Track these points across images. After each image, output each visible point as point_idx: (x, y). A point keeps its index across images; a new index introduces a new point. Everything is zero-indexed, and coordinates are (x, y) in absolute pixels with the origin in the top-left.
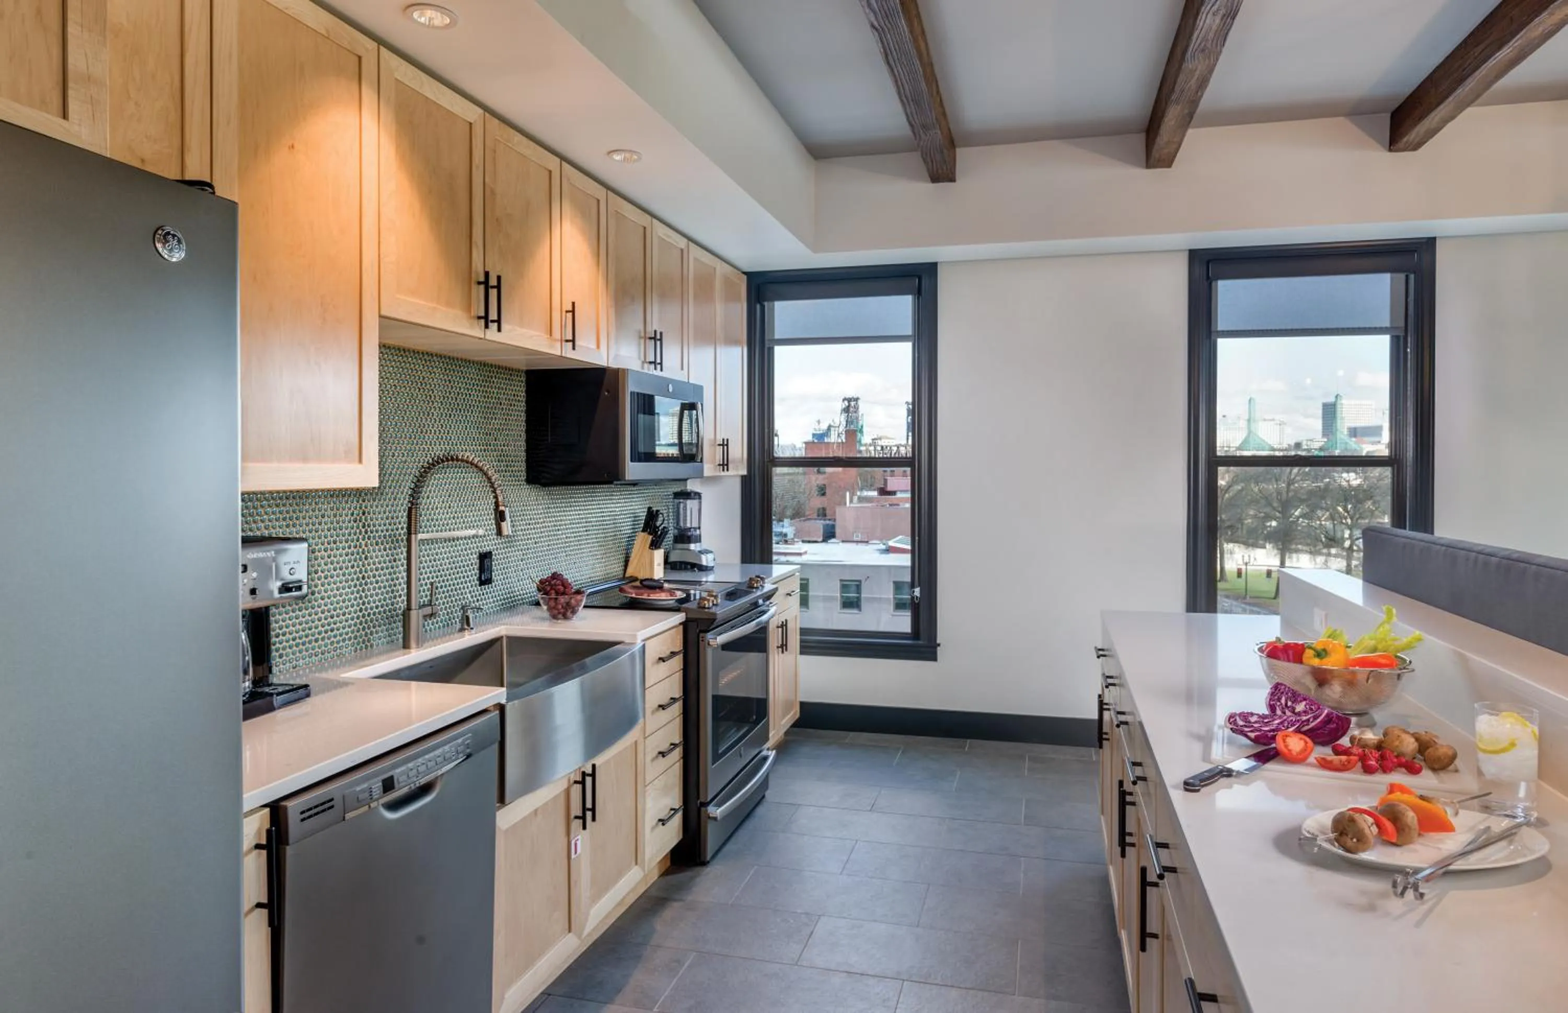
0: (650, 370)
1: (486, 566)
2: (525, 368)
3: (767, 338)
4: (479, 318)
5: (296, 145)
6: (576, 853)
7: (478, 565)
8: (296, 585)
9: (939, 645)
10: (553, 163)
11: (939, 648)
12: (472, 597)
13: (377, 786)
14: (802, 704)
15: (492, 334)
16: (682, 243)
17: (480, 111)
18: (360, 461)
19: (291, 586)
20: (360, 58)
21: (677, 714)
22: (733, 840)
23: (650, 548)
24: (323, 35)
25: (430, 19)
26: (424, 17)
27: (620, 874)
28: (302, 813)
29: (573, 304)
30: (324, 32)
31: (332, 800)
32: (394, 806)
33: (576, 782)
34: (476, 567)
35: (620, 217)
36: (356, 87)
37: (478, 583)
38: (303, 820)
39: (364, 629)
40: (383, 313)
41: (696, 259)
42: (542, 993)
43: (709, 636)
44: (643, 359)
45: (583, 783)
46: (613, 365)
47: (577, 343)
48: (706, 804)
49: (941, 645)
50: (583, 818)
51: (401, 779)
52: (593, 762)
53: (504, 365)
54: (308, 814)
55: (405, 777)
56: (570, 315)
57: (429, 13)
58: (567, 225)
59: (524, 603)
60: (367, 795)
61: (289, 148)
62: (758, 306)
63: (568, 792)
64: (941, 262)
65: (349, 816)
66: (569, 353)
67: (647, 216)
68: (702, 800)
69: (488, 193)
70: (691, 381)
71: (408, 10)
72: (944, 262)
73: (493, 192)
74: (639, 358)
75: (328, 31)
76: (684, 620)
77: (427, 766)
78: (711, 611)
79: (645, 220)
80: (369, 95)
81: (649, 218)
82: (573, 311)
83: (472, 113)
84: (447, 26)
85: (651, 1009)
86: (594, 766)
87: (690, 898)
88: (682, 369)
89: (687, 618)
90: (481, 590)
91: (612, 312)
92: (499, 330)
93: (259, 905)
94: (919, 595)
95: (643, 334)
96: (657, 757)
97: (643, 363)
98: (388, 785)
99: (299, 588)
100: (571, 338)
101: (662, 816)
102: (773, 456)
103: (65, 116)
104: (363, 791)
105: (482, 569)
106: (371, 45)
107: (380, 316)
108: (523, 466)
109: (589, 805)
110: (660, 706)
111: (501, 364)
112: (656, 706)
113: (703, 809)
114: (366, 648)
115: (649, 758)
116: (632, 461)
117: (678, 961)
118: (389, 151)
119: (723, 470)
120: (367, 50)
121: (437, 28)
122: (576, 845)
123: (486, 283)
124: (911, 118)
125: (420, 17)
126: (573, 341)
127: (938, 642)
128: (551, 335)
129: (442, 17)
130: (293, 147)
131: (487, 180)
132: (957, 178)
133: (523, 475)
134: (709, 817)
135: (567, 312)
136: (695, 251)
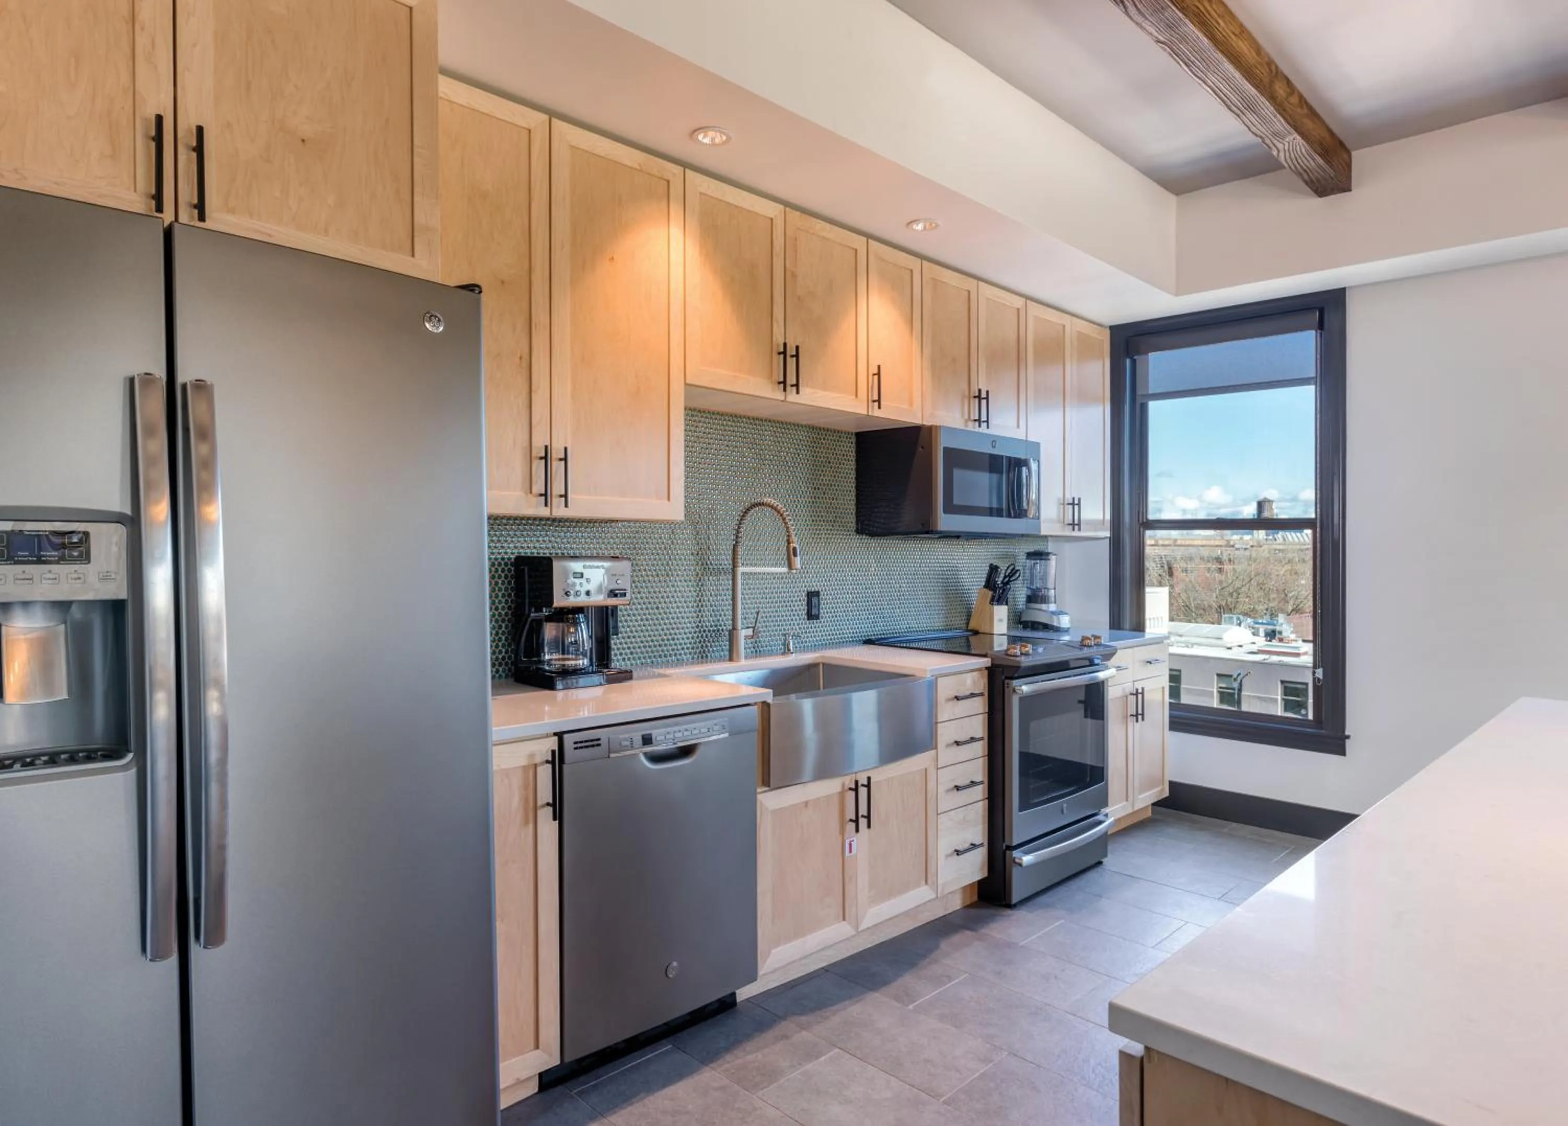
0: (972, 427)
1: (813, 604)
2: (854, 431)
3: (1140, 392)
4: (779, 383)
5: (615, 257)
6: (851, 852)
7: (806, 601)
8: (622, 591)
9: (1348, 737)
10: (859, 242)
11: (1348, 742)
12: (800, 629)
13: (638, 740)
14: (1171, 784)
15: (792, 397)
16: (1019, 302)
17: (782, 207)
18: (669, 499)
19: (617, 592)
20: (668, 182)
21: (981, 754)
22: (1050, 893)
23: (990, 603)
24: (636, 169)
25: (713, 139)
26: (704, 139)
27: (905, 887)
28: (575, 743)
29: (879, 367)
30: (638, 168)
31: (599, 740)
32: (656, 758)
33: (851, 789)
34: (805, 603)
35: (936, 282)
36: (664, 204)
37: (806, 617)
38: (576, 748)
39: (700, 642)
40: (688, 381)
41: (1037, 318)
42: (822, 968)
43: (1015, 683)
44: (966, 417)
45: (856, 790)
46: (927, 423)
47: (882, 403)
48: (1012, 848)
49: (1351, 737)
50: (856, 821)
51: (658, 739)
52: (869, 775)
53: (833, 427)
54: (580, 745)
55: (663, 737)
56: (876, 377)
57: (711, 134)
58: (875, 299)
59: (853, 641)
60: (628, 743)
61: (610, 260)
62: (1128, 361)
63: (842, 794)
64: (1351, 287)
65: (612, 755)
66: (877, 413)
67: (970, 279)
68: (1007, 843)
69: (788, 274)
70: (1030, 439)
71: (694, 136)
72: (1355, 287)
73: (794, 275)
74: (963, 416)
75: (640, 165)
76: (989, 665)
77: (683, 734)
78: (1018, 659)
79: (971, 284)
80: (676, 210)
81: (975, 282)
82: (879, 374)
83: (772, 210)
84: (724, 143)
85: (907, 1006)
86: (869, 779)
87: (983, 931)
88: (1018, 426)
89: (992, 664)
90: (809, 623)
91: (927, 375)
92: (798, 392)
93: (548, 804)
94: (1321, 677)
95: (967, 393)
96: (952, 789)
97: (966, 421)
98: (647, 740)
99: (625, 595)
100: (877, 399)
101: (960, 848)
102: (1146, 519)
103: (413, 255)
104: (626, 740)
105: (809, 604)
106: (678, 170)
107: (686, 384)
108: (853, 518)
109: (863, 810)
110: (956, 742)
111: (829, 427)
112: (953, 741)
113: (1008, 852)
114: (702, 657)
115: (942, 789)
116: (945, 512)
117: (949, 977)
118: (693, 252)
119: (1074, 530)
120: (674, 174)
121: (718, 145)
122: (850, 845)
123: (784, 353)
124: (1254, 129)
125: (704, 137)
126: (879, 401)
127: (1347, 733)
128: (856, 396)
129: (721, 136)
130: (613, 258)
131: (788, 265)
132: (1353, 188)
133: (853, 525)
134: (1015, 863)
135: (874, 375)
136: (1034, 308)
